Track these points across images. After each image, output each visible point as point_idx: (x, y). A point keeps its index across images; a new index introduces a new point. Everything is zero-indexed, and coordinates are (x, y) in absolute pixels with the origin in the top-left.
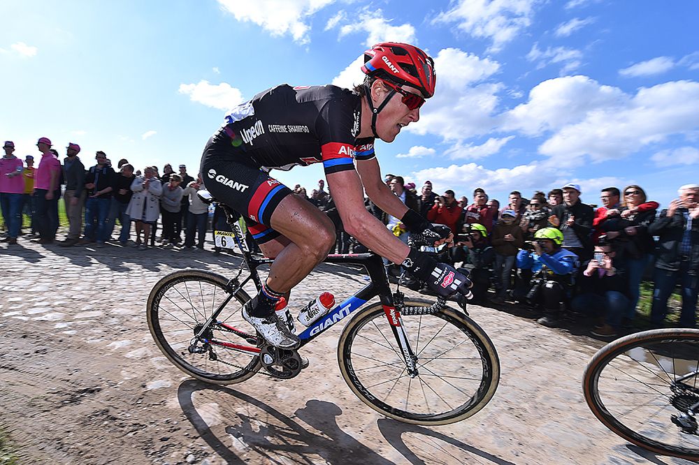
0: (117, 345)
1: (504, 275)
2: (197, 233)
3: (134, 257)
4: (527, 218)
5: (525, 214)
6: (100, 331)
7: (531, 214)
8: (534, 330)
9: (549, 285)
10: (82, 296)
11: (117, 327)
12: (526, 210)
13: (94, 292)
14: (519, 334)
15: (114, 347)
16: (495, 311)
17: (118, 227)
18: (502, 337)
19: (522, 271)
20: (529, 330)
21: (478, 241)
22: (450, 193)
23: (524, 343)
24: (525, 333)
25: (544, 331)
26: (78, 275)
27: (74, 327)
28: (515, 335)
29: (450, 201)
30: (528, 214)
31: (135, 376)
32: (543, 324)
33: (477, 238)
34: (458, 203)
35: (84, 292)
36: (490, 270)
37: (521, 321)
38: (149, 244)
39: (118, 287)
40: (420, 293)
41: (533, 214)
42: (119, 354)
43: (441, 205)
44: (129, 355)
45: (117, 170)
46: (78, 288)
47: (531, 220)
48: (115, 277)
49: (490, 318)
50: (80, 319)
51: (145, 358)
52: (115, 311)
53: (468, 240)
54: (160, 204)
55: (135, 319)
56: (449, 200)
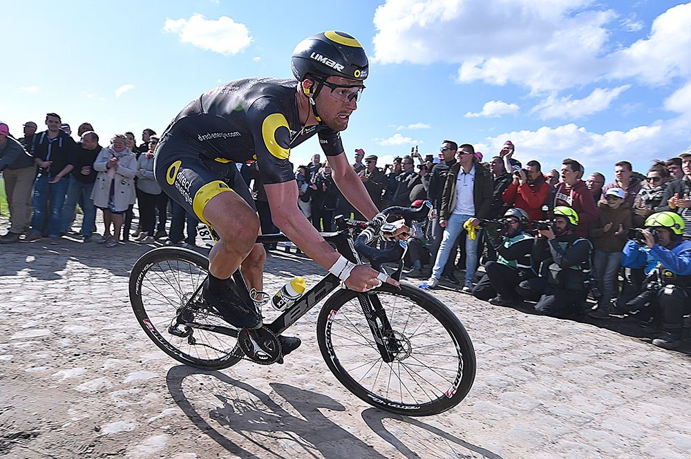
0: (67, 374)
1: (607, 278)
2: (186, 224)
3: (98, 257)
4: (643, 197)
5: (640, 193)
6: (44, 356)
7: (647, 191)
8: (647, 353)
9: (668, 290)
10: (25, 309)
11: (68, 351)
12: (641, 187)
13: (41, 304)
14: (625, 359)
15: (62, 376)
16: (594, 328)
17: (80, 218)
18: (599, 363)
19: (631, 272)
20: (640, 353)
21: (563, 231)
22: (535, 164)
23: (632, 371)
24: (633, 358)
25: (661, 355)
26: (20, 281)
27: (11, 351)
28: (619, 360)
29: (534, 176)
30: (644, 193)
31: (86, 415)
32: (660, 345)
33: (563, 226)
34: (546, 179)
35: (27, 303)
36: (585, 271)
37: (629, 342)
38: (122, 238)
39: (74, 297)
40: (491, 303)
41: (651, 193)
42: (68, 387)
43: (520, 181)
44: (81, 388)
45: (77, 139)
46: (18, 298)
47: (648, 201)
48: (71, 284)
49: (585, 338)
50: (18, 340)
51: (102, 392)
52: (67, 329)
53: (548, 229)
54: (136, 184)
55: (93, 339)
56: (532, 174)
